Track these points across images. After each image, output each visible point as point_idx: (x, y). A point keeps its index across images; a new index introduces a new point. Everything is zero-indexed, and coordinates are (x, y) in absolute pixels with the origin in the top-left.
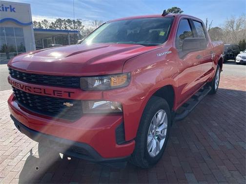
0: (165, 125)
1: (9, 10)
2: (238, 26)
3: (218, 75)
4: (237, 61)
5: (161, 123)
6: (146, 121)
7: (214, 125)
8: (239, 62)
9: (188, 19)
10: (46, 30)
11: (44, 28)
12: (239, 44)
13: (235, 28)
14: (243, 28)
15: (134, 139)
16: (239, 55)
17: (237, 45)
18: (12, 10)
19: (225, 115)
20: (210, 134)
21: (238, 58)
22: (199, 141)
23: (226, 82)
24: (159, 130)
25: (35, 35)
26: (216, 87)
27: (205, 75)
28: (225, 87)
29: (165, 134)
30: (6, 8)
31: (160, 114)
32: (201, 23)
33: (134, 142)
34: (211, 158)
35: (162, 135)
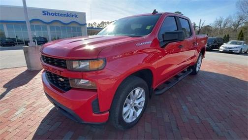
0: (143, 99)
1: (74, 16)
2: (225, 25)
3: (200, 60)
4: (220, 50)
5: (138, 97)
6: (121, 96)
7: (189, 100)
8: (222, 51)
9: (175, 17)
10: (95, 28)
11: (94, 27)
12: (224, 38)
13: (222, 26)
14: (228, 26)
15: (108, 110)
16: (223, 45)
17: (221, 39)
18: (76, 16)
19: (200, 92)
20: (184, 107)
21: (222, 48)
22: (172, 112)
23: (207, 66)
24: (137, 102)
25: (88, 31)
26: (197, 69)
27: (188, 60)
28: (206, 70)
29: (143, 105)
30: (73, 15)
31: (137, 91)
32: (188, 20)
33: (108, 113)
34: (178, 129)
35: (139, 106)
